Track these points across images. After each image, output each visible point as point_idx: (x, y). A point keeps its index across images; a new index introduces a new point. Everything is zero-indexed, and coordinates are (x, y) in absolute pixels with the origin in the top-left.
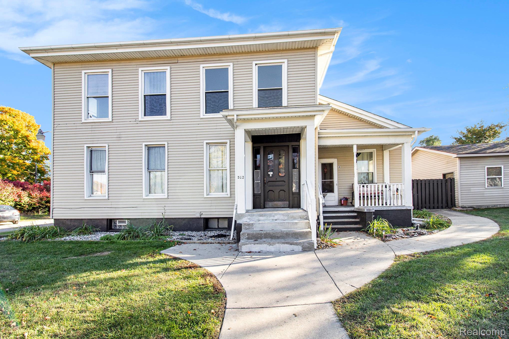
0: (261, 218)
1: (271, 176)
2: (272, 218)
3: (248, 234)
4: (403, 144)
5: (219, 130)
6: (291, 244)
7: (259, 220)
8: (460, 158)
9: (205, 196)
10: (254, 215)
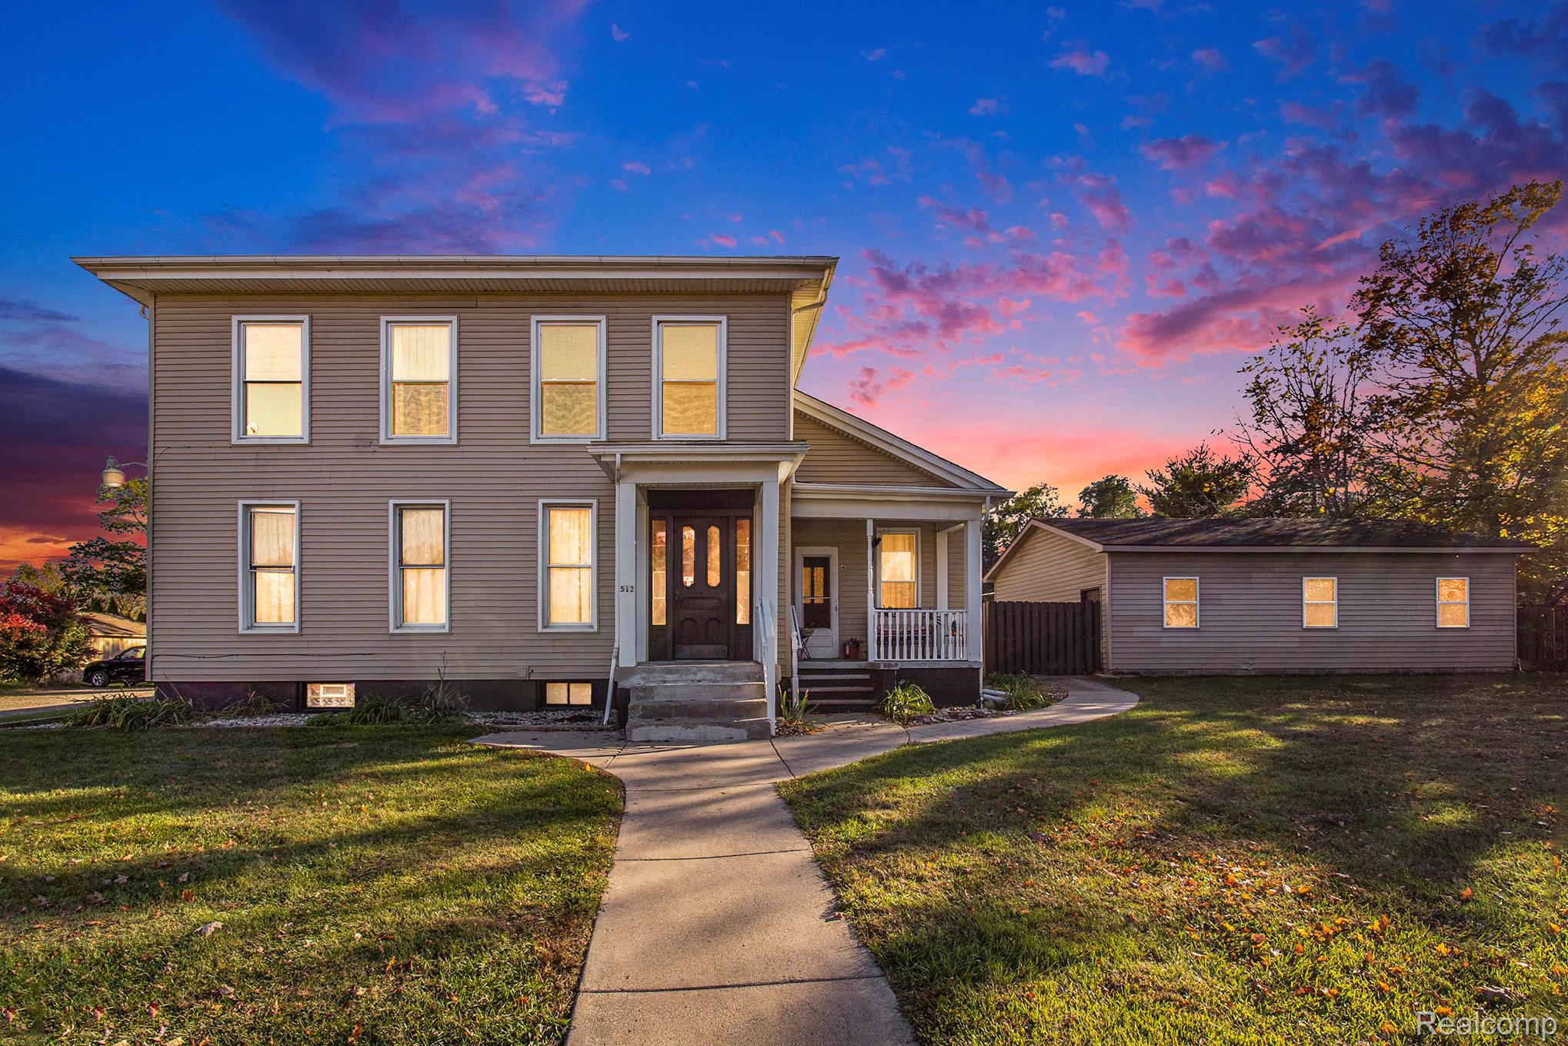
0: (669, 677)
1: (690, 587)
2: (691, 676)
3: (644, 708)
4: (965, 522)
5: (574, 474)
6: (727, 726)
7: (665, 682)
8: (1111, 553)
9: (540, 630)
10: (653, 671)
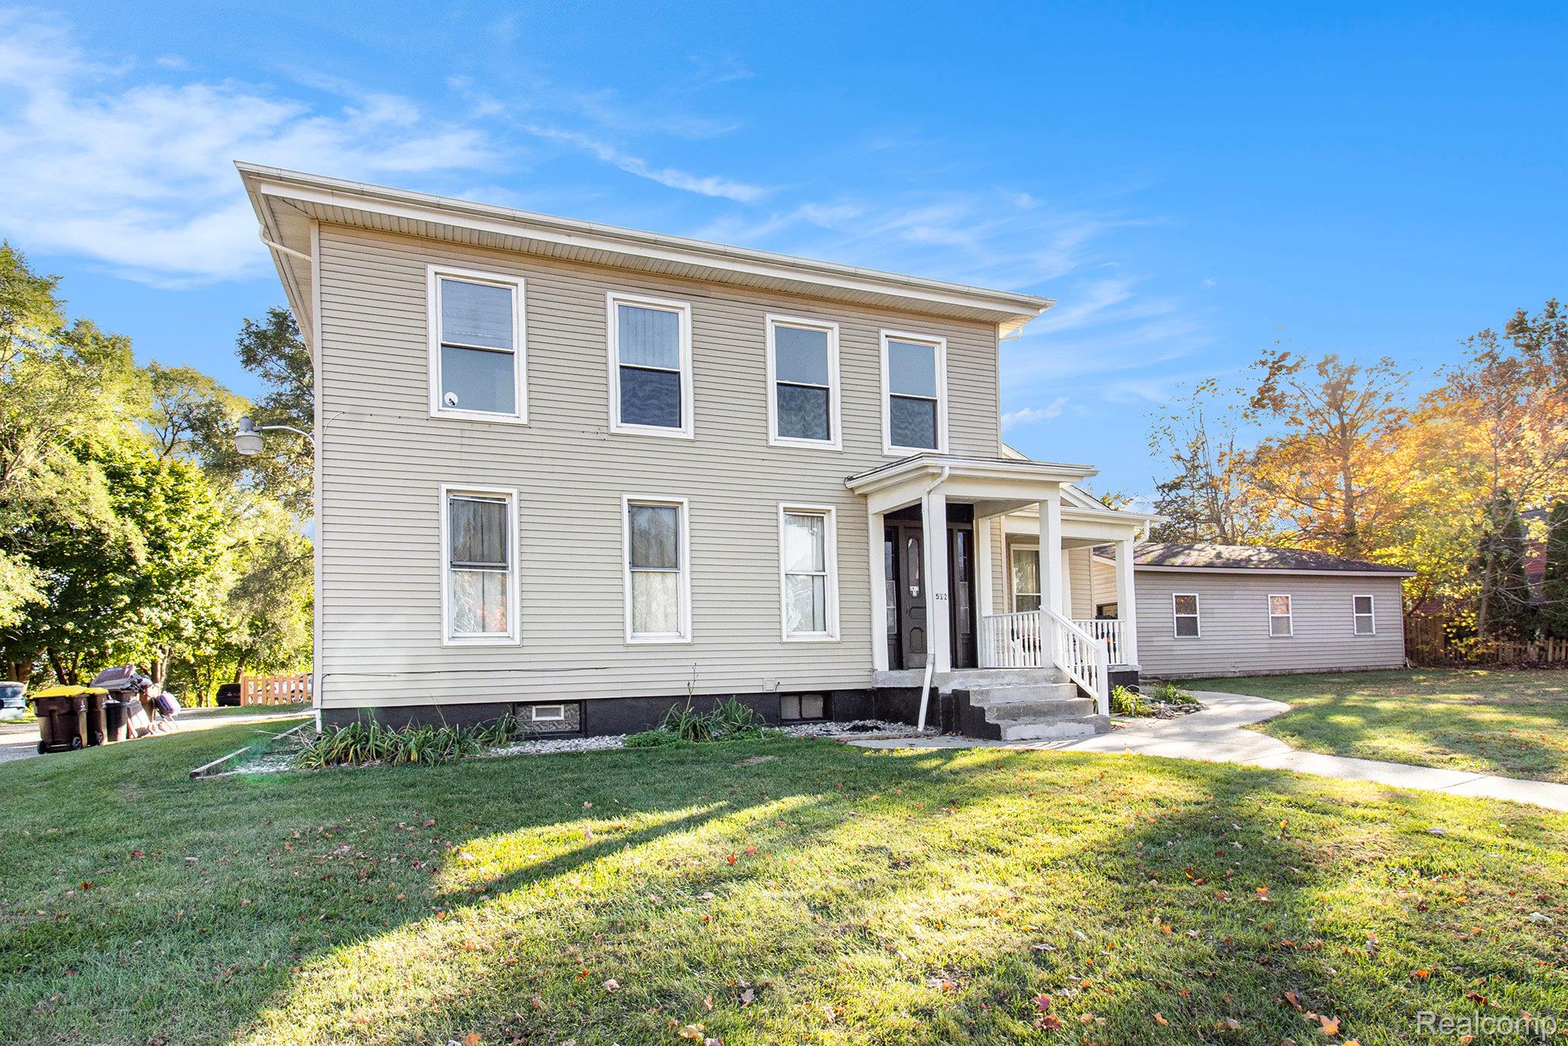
1: (915, 594)
2: (1000, 681)
3: (998, 710)
4: (1119, 542)
5: (812, 479)
6: (1079, 722)
9: (784, 639)
10: (969, 676)
